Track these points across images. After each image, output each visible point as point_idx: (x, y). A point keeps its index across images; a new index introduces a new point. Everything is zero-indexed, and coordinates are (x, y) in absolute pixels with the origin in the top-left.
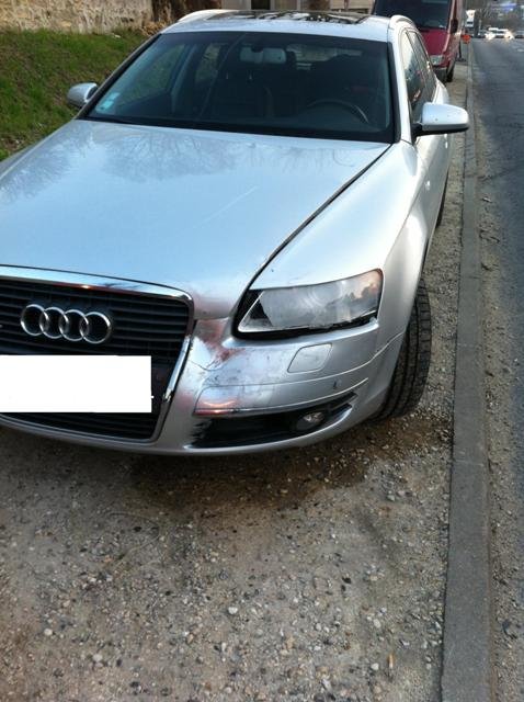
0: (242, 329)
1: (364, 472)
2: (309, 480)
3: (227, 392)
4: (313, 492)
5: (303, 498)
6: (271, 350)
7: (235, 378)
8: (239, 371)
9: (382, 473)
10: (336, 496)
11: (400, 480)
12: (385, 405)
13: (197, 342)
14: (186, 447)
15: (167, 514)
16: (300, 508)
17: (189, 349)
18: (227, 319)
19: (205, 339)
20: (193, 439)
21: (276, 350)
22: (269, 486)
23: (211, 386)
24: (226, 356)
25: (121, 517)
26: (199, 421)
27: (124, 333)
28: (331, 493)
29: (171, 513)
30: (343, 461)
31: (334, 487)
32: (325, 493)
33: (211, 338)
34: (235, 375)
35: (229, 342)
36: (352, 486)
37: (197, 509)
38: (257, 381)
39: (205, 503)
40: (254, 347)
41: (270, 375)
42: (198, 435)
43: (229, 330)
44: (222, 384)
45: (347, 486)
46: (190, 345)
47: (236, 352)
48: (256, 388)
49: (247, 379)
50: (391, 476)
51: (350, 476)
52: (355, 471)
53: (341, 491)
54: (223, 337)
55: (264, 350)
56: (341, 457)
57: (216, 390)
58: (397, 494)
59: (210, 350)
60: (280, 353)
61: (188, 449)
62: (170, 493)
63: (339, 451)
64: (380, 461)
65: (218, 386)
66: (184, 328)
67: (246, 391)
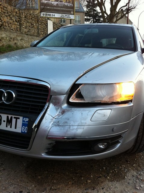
0: (71, 100)
1: (125, 175)
2: (100, 177)
3: (62, 128)
4: (102, 182)
5: (97, 185)
6: (84, 110)
7: (66, 122)
8: (69, 119)
9: (133, 176)
10: (112, 185)
11: (141, 180)
12: (134, 146)
13: (51, 106)
14: (43, 154)
15: (35, 187)
16: (95, 190)
17: (47, 108)
18: (65, 96)
19: (55, 104)
20: (46, 151)
21: (86, 110)
22: (82, 178)
23: (56, 126)
24: (63, 112)
25: (16, 186)
26: (50, 142)
27: (21, 100)
28: (110, 184)
29: (37, 186)
30: (116, 170)
31: (111, 181)
32: (108, 184)
33: (57, 104)
34: (67, 121)
35: (65, 106)
36: (119, 181)
37: (49, 185)
38: (77, 124)
39: (53, 183)
40: (76, 109)
41: (83, 121)
42: (49, 149)
43: (66, 101)
44: (60, 125)
45: (117, 181)
46: (48, 107)
47: (68, 111)
48: (76, 127)
49: (72, 123)
50: (137, 177)
51: (119, 176)
52: (121, 174)
53: (115, 183)
54: (63, 104)
55: (81, 110)
56: (115, 168)
57: (58, 128)
58: (140, 186)
59: (57, 109)
60: (87, 112)
61: (44, 155)
62: (39, 177)
63: (114, 166)
64: (132, 171)
65: (58, 125)
66: (46, 99)
67: (71, 128)
